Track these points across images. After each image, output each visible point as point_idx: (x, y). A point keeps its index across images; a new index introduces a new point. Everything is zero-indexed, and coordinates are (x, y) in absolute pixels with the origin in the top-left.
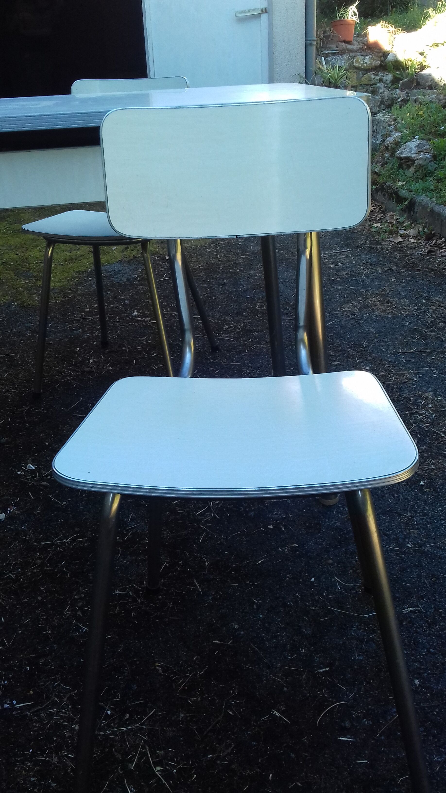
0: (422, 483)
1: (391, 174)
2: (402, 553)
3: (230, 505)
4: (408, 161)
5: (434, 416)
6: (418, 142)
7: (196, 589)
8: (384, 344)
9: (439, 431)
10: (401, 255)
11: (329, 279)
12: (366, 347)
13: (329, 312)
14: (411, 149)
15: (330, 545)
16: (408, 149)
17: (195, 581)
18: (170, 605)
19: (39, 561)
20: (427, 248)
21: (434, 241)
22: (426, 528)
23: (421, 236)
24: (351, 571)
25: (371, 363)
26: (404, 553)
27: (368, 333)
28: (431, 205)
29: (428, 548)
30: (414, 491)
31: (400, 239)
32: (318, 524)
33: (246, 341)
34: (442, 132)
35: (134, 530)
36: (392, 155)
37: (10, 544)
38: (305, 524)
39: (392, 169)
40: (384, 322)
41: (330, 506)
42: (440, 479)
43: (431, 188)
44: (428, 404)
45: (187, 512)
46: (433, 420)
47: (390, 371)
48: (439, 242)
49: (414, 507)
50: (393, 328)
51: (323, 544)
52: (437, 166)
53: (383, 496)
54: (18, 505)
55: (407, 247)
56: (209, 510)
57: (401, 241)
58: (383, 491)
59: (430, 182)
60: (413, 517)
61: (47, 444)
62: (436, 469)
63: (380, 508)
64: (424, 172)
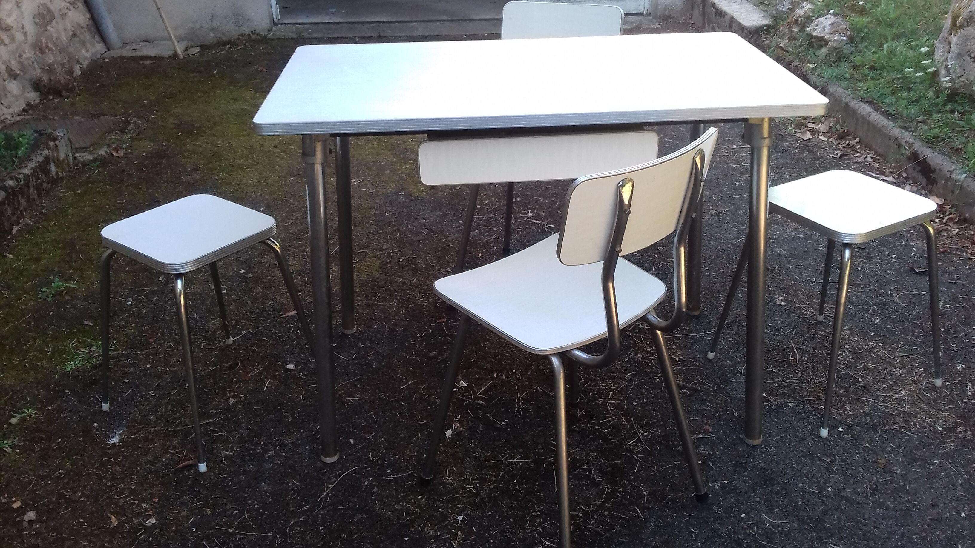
0: (840, 429)
1: (799, 53)
2: (823, 496)
3: (659, 437)
4: (821, 41)
5: (850, 358)
6: (832, 19)
7: (638, 516)
8: (797, 270)
9: (856, 375)
10: (810, 157)
11: (733, 184)
12: (779, 273)
13: (736, 227)
14: (825, 27)
15: (756, 484)
16: (820, 27)
17: (637, 508)
18: (618, 528)
19: (494, 479)
20: (839, 149)
21: (848, 142)
22: (845, 474)
23: (832, 133)
24: (777, 510)
25: (785, 293)
26: (825, 496)
27: (779, 255)
28: (846, 99)
29: (847, 493)
30: (833, 436)
31: (808, 136)
32: (744, 463)
33: (651, 256)
34: (861, 8)
35: (573, 456)
36: (802, 30)
37: (463, 460)
38: (731, 462)
39: (800, 46)
40: (796, 243)
41: (754, 446)
42: (857, 426)
43: (846, 76)
44: (845, 344)
45: (619, 441)
46: (850, 362)
47: (805, 304)
48: (853, 142)
49: (833, 452)
50: (806, 252)
51: (749, 483)
52: (853, 49)
53: (803, 440)
54: (460, 421)
55: (817, 146)
56: (639, 440)
57: (810, 139)
58: (803, 435)
59: (844, 68)
60: (832, 462)
61: (473, 361)
62: (854, 415)
63: (801, 451)
64: (838, 56)
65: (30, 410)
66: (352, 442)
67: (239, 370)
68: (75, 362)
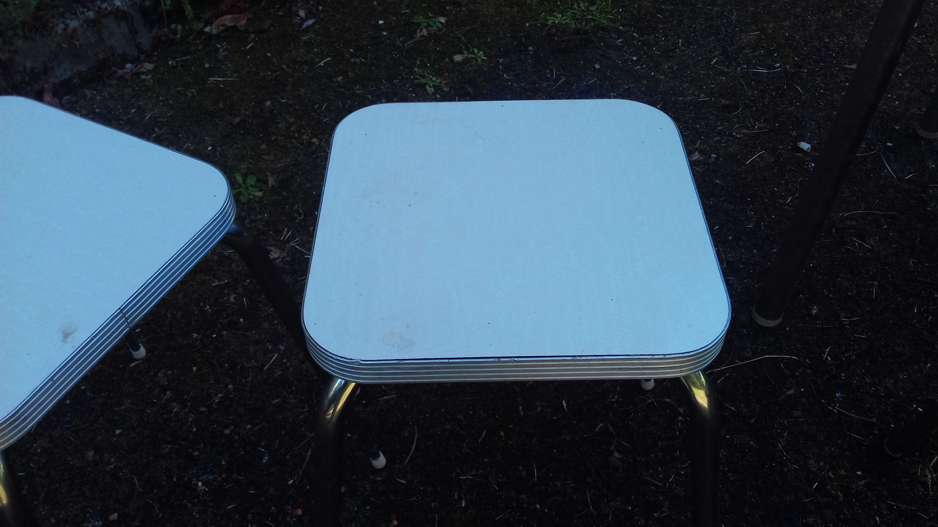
65: (481, 53)
66: (814, 312)
67: (735, 116)
68: (562, 17)
